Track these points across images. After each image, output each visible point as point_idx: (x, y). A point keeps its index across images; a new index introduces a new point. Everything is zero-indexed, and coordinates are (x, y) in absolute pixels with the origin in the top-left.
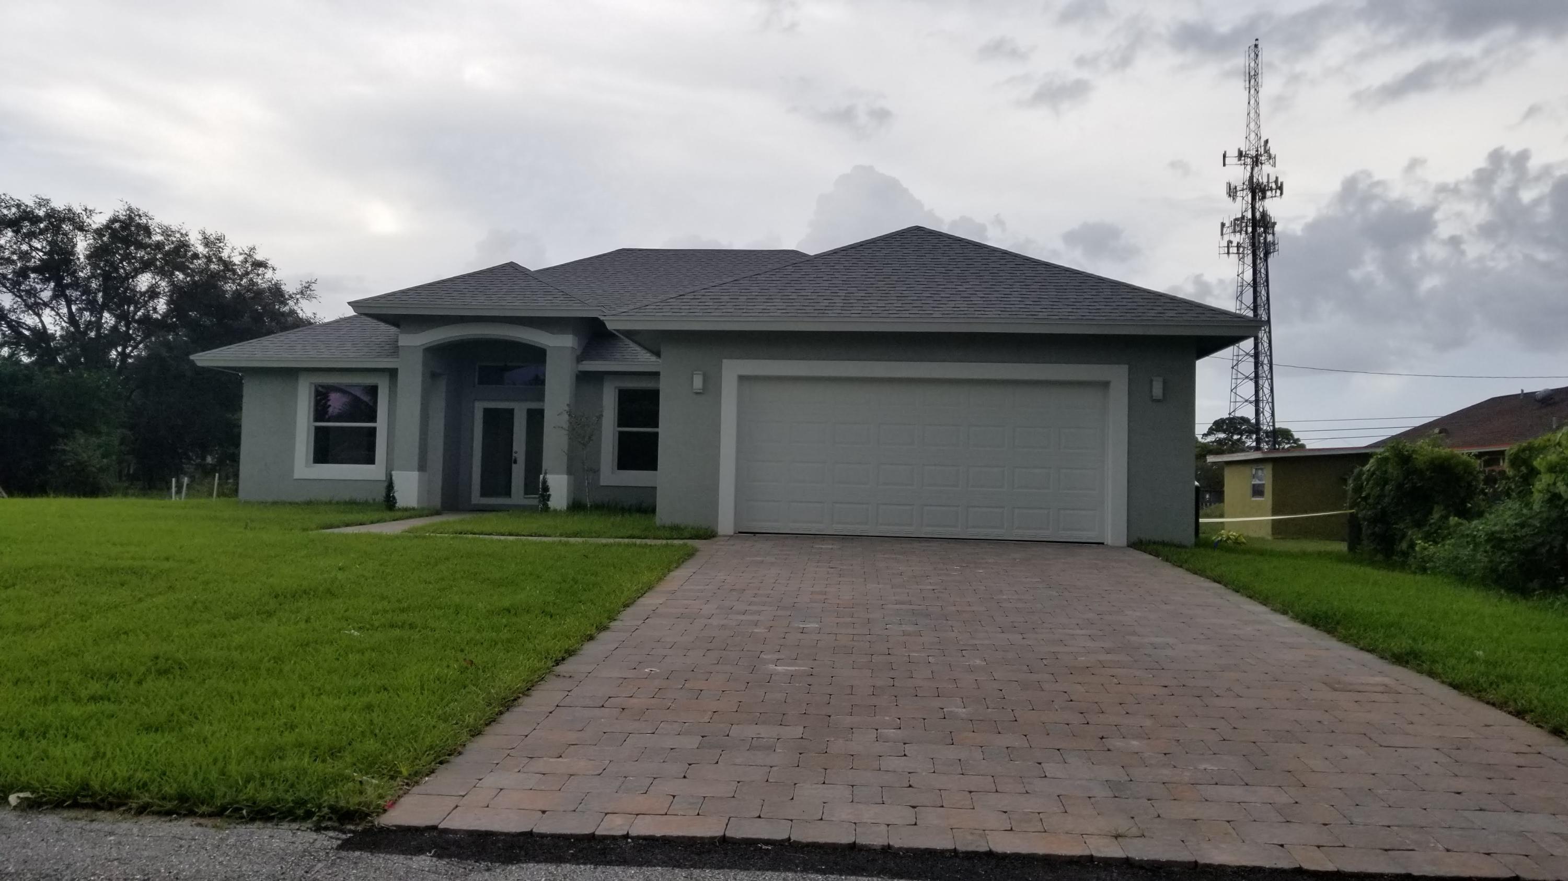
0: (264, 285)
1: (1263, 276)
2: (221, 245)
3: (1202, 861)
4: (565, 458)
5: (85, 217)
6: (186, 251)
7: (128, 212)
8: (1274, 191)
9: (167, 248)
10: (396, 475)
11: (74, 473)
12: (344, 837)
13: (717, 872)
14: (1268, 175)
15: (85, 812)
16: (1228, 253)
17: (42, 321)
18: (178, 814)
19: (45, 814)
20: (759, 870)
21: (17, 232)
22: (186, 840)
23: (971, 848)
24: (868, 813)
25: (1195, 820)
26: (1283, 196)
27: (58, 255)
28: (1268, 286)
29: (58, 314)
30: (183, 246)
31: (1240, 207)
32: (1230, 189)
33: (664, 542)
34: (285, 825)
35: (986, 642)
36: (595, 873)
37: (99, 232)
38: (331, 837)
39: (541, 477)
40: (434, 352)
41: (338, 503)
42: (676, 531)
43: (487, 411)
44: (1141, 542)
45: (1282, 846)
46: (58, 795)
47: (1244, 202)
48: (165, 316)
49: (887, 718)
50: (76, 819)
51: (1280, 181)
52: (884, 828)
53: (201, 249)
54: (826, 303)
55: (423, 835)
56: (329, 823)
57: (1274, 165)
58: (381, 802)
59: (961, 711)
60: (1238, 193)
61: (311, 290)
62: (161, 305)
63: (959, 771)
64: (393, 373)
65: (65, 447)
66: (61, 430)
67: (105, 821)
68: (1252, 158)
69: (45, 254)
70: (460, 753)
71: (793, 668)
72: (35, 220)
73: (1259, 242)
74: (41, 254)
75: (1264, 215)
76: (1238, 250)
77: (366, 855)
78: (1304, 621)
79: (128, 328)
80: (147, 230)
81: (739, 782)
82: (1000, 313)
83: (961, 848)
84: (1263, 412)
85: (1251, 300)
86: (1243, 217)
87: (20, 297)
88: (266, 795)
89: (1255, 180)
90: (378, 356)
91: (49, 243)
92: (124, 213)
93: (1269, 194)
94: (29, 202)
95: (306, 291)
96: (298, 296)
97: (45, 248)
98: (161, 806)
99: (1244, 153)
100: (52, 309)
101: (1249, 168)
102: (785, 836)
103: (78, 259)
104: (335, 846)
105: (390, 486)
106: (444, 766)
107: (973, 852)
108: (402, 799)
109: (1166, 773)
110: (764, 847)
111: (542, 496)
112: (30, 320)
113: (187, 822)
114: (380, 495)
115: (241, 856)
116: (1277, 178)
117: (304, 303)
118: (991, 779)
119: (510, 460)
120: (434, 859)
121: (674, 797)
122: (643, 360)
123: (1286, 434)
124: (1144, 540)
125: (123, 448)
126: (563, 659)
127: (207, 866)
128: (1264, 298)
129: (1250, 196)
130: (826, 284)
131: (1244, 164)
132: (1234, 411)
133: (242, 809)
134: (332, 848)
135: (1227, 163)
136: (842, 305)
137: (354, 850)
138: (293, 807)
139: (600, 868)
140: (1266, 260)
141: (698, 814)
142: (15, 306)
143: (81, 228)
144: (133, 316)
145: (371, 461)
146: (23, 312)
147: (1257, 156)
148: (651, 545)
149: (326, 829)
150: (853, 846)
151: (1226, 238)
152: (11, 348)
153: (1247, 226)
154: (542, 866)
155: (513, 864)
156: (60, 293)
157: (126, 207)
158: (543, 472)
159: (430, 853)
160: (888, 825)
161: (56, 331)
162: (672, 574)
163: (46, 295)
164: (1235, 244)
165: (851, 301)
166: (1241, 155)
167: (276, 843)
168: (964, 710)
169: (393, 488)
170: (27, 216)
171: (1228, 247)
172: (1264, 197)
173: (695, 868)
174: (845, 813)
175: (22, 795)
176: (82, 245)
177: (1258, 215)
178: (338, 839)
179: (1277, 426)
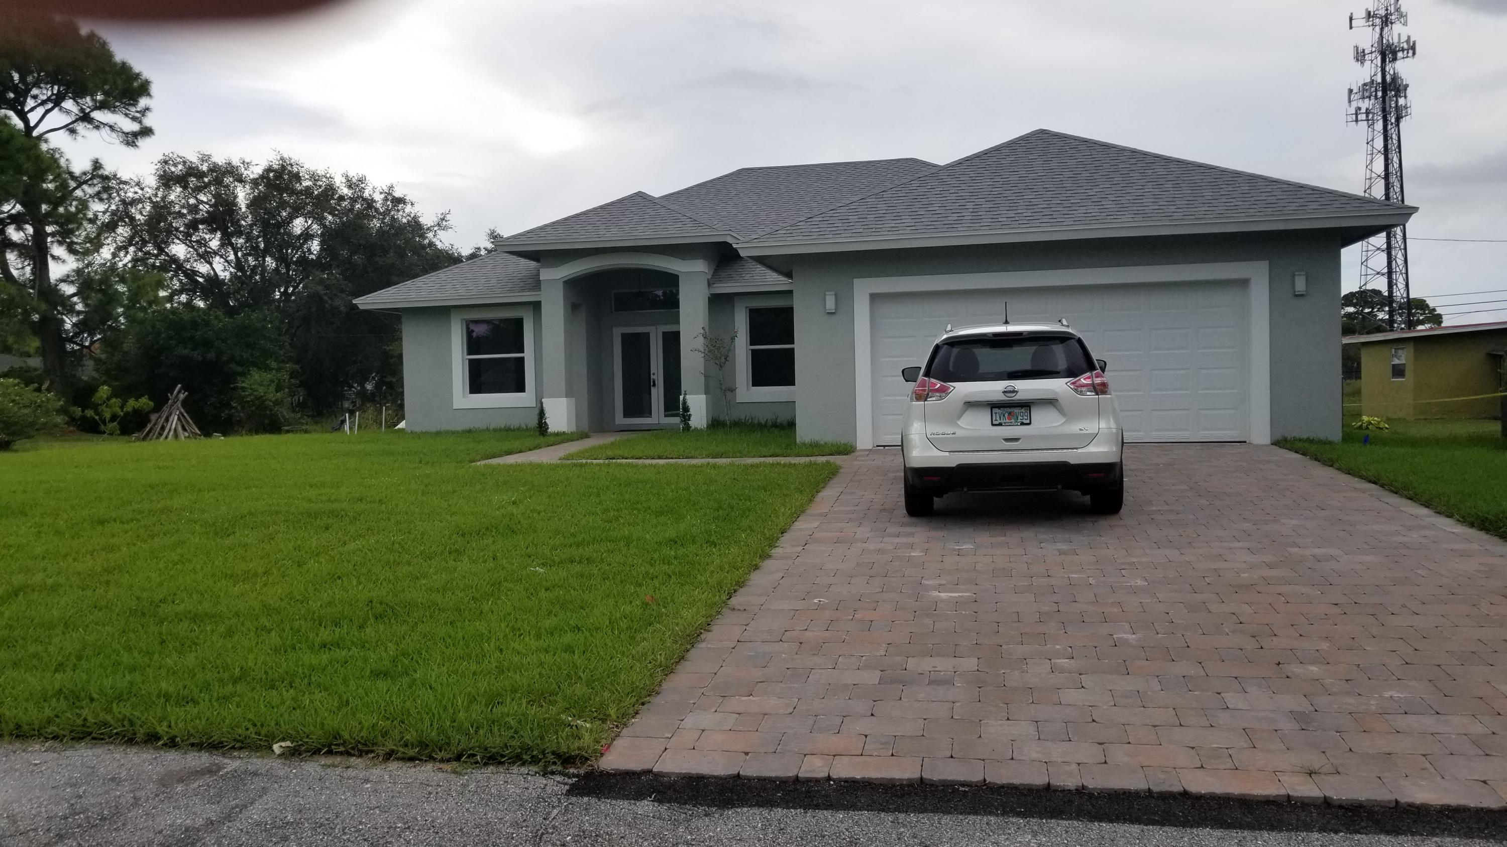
0: (405, 221)
1: (1395, 142)
2: (363, 185)
3: (1403, 800)
4: (702, 378)
5: (243, 169)
6: (333, 194)
7: (281, 162)
8: (1406, 52)
9: (316, 193)
10: (547, 403)
11: (254, 408)
12: (570, 781)
13: (921, 816)
14: (1399, 35)
15: (338, 759)
16: (1357, 121)
17: (213, 269)
18: (420, 760)
19: (306, 761)
20: (961, 814)
21: (185, 187)
22: (431, 786)
23: (1163, 788)
24: (1058, 751)
25: (1389, 754)
26: (1416, 56)
27: (221, 206)
28: (1400, 152)
29: (227, 261)
30: (330, 190)
31: (1368, 72)
32: (1358, 53)
33: (807, 459)
34: (515, 769)
35: (1144, 560)
36: (806, 817)
37: (255, 183)
38: (558, 782)
39: (681, 397)
40: (572, 284)
41: (495, 430)
42: (816, 448)
43: (625, 337)
44: (1285, 440)
45: (1485, 782)
46: (314, 744)
47: (1373, 65)
48: (319, 257)
49: (1058, 647)
50: (334, 766)
51: (1412, 40)
52: (1074, 766)
53: (345, 191)
54: (955, 218)
55: (639, 778)
56: (554, 768)
57: (1405, 24)
58: (598, 747)
59: (1131, 637)
60: (1366, 56)
61: (446, 221)
62: (315, 246)
63: (1141, 704)
64: (536, 306)
65: (243, 385)
66: (239, 369)
67: (358, 767)
68: (1381, 18)
69: (211, 206)
70: (658, 693)
71: (957, 595)
72: (200, 175)
73: (1390, 107)
74: (207, 206)
75: (1395, 78)
76: (1367, 116)
77: (593, 800)
78: (1472, 525)
79: (288, 271)
80: (297, 177)
81: (925, 719)
82: (1133, 216)
83: (1155, 789)
84: (1396, 284)
85: (1383, 168)
86: (1372, 81)
87: (193, 247)
88: (494, 741)
89: (1384, 41)
90: (523, 291)
91: (214, 196)
92: (277, 163)
93: (1400, 55)
94: (193, 158)
95: (442, 223)
96: (436, 228)
97: (211, 200)
98: (404, 753)
99: (1372, 14)
100: (221, 256)
101: (1378, 29)
102: (981, 778)
103: (240, 208)
104: (564, 792)
105: (542, 414)
106: (646, 706)
107: (1167, 792)
108: (615, 742)
109: (1351, 701)
110: (961, 789)
111: (684, 416)
112: (203, 268)
113: (429, 766)
114: (533, 422)
115: (484, 802)
116: (1409, 37)
117: (441, 234)
118: (1173, 712)
119: (649, 384)
120: (656, 804)
121: (866, 736)
122: (773, 281)
123: (1421, 304)
124: (1289, 438)
125: (293, 381)
126: (735, 591)
127: (457, 813)
128: (1396, 165)
129: (1379, 58)
130: (953, 196)
131: (1373, 25)
132: (1365, 284)
133: (477, 755)
134: (562, 793)
135: (1353, 25)
136: (971, 218)
137: (582, 795)
138: (521, 752)
139: (810, 813)
140: (1398, 125)
141: (892, 755)
142: (188, 256)
143: (240, 179)
144: (292, 258)
145: (520, 388)
146: (196, 261)
147: (1386, 16)
148: (795, 464)
149: (553, 773)
150: (1048, 787)
151: (1354, 105)
152: (189, 295)
153: (1376, 91)
154: (755, 810)
155: (728, 808)
156: (226, 241)
157: (279, 158)
158: (683, 392)
159: (651, 797)
160: (1079, 764)
161: (226, 276)
162: (820, 494)
163: (215, 244)
164: (1363, 110)
165: (980, 214)
166: (1369, 15)
167: (511, 788)
168: (1134, 636)
169: (544, 414)
170: (192, 171)
171: (1356, 114)
172: (1395, 59)
173: (900, 812)
174: (1033, 752)
175: (283, 744)
176: (242, 196)
177: (1388, 78)
178: (565, 784)
179: (1411, 296)
